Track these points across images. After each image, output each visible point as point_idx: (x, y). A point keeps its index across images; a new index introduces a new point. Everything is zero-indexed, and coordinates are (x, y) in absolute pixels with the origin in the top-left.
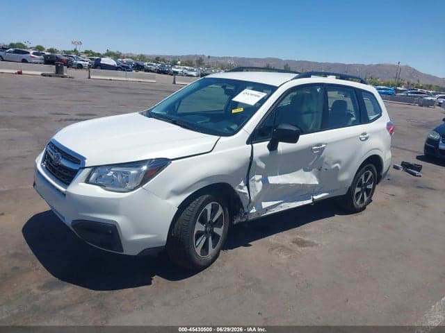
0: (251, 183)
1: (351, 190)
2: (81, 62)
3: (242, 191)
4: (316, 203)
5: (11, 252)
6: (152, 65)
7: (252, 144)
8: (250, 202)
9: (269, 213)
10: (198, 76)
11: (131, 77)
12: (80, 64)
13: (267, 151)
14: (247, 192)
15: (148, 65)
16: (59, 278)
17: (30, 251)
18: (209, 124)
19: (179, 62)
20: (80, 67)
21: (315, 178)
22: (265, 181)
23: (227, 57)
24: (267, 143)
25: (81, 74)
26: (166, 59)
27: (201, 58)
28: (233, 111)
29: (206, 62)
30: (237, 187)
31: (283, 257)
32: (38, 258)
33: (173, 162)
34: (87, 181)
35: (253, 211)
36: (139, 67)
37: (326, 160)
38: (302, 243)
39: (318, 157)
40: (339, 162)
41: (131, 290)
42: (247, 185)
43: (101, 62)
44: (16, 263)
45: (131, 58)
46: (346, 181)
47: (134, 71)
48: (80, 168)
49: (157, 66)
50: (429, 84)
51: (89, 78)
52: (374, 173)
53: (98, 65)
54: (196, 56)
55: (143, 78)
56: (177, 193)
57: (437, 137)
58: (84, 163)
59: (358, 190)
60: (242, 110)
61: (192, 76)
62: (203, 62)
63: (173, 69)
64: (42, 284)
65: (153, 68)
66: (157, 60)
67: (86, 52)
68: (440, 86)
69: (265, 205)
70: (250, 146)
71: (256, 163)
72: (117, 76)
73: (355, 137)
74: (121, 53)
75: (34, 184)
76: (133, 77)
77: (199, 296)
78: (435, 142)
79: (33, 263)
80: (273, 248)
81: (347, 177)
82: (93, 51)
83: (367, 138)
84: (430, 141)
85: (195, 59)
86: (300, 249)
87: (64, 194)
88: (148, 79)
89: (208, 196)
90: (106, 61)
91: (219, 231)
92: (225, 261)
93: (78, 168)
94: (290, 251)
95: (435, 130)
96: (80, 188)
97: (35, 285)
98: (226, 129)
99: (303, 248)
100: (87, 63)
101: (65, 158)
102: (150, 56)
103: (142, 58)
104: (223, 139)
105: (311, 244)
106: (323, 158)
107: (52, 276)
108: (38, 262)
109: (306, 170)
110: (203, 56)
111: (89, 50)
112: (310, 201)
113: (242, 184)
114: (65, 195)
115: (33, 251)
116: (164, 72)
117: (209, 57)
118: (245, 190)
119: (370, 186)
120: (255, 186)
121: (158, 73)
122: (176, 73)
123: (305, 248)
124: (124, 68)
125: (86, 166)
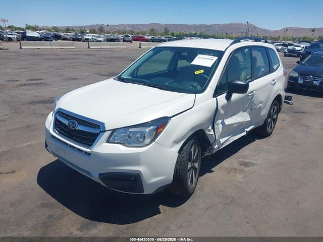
0: (216, 127)
1: (266, 121)
2: (11, 36)
3: (210, 133)
4: (248, 133)
5: (39, 203)
6: (67, 35)
7: (216, 97)
8: (215, 140)
9: (224, 146)
10: (104, 41)
11: (55, 46)
12: (10, 38)
13: (225, 101)
14: (213, 133)
15: (64, 34)
16: (90, 219)
17: (54, 200)
18: (174, 84)
19: (88, 31)
20: (10, 40)
21: (248, 116)
22: (223, 123)
23: (121, 25)
24: (225, 95)
25: (14, 46)
26: (74, 29)
27: (101, 27)
28: (196, 73)
29: (106, 29)
30: (207, 131)
31: (240, 177)
32: (64, 205)
33: (172, 119)
34: (108, 141)
35: (216, 146)
36: (57, 37)
37: (255, 102)
38: (246, 165)
39: (251, 100)
40: (261, 103)
41: (148, 220)
42: (213, 128)
43: (27, 35)
44: (48, 212)
45: (47, 29)
46: (264, 115)
47: (54, 41)
48: (101, 132)
49: (71, 35)
50: (265, 36)
51: (21, 48)
52: (277, 107)
53: (24, 37)
54: (97, 25)
55: (64, 46)
56: (176, 142)
57: (296, 75)
58: (104, 127)
59: (269, 120)
60: (202, 71)
61: (100, 41)
62: (104, 29)
63: (85, 37)
64: (79, 226)
65: (69, 37)
66: (68, 30)
67: (9, 27)
68: (273, 36)
69: (222, 141)
70: (215, 98)
71: (220, 111)
72: (44, 45)
73: (269, 83)
74: (38, 27)
75: (46, 146)
76: (55, 45)
77: (200, 216)
78: (296, 79)
79: (62, 210)
80: (230, 171)
81: (264, 112)
82: (15, 26)
83: (275, 83)
84: (291, 78)
85: (97, 28)
86: (247, 169)
87: (88, 154)
88: (68, 46)
89: (193, 140)
90: (30, 33)
91: (196, 165)
92: (203, 187)
93: (98, 132)
94: (242, 171)
95: (293, 70)
96: (103, 147)
97: (74, 228)
98: (191, 87)
99: (249, 168)
100: (15, 36)
101: (81, 124)
102: (61, 27)
103: (55, 29)
104: (198, 96)
105: (253, 164)
106: (254, 101)
107: (83, 219)
108: (66, 208)
109: (244, 112)
110: (103, 25)
111: (11, 25)
112: (244, 133)
113: (210, 128)
114: (90, 154)
115: (56, 200)
116: (78, 40)
117: (108, 25)
118: (212, 132)
119: (275, 117)
120: (218, 128)
121: (73, 41)
122: (87, 40)
123: (251, 168)
124: (46, 38)
125: (106, 129)
